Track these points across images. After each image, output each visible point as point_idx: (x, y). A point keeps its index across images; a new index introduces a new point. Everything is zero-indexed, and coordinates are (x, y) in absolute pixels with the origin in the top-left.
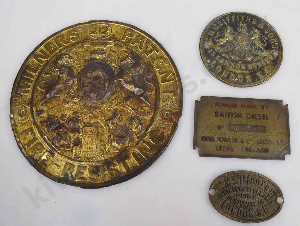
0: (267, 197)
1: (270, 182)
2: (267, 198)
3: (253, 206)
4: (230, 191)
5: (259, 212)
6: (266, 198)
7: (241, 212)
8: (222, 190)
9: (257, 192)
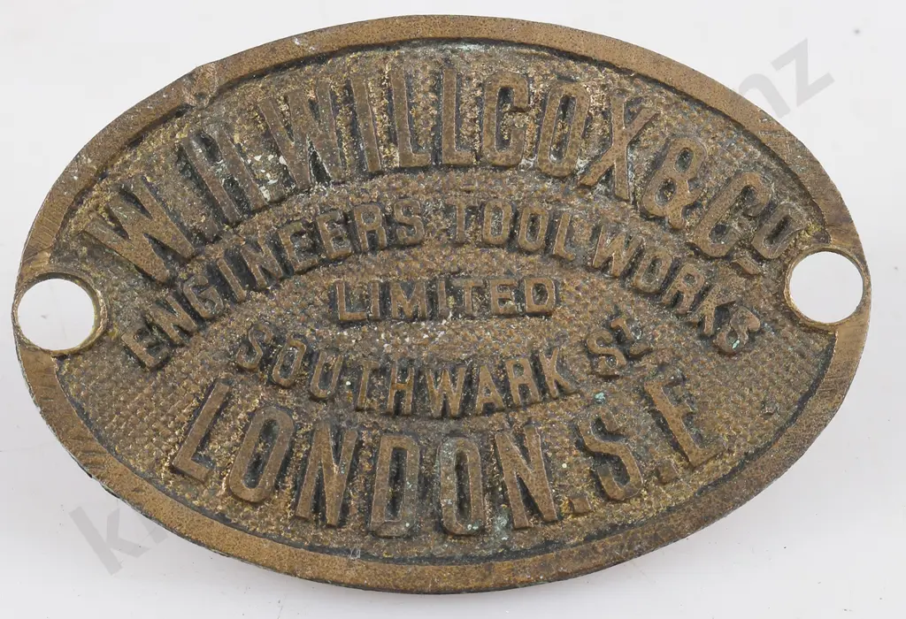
0: (674, 269)
1: (688, 98)
2: (680, 283)
3: (524, 390)
4: (255, 269)
5: (606, 446)
6: (668, 281)
7: (397, 478)
8: (161, 270)
9: (552, 230)
